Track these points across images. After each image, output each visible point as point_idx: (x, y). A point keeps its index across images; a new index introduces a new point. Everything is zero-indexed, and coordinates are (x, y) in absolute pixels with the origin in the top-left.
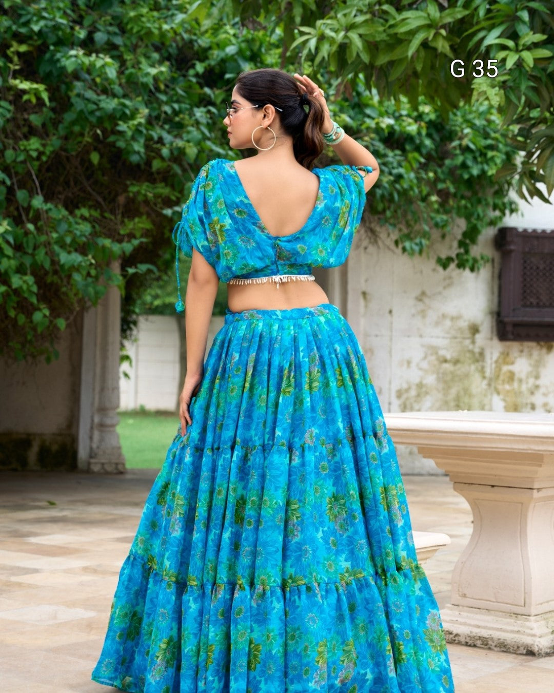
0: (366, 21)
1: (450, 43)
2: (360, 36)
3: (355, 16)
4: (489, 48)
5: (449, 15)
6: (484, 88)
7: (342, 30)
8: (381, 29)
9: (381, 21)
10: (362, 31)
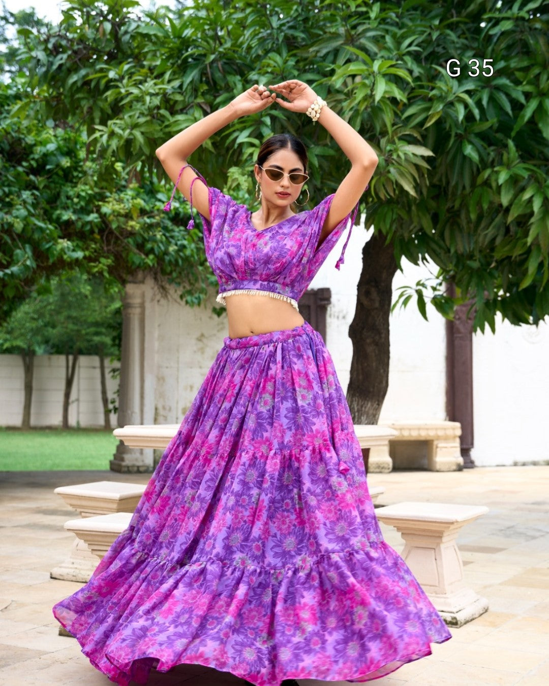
0: (147, 122)
2: (142, 133)
3: (138, 117)
4: (241, 145)
6: (236, 176)
7: (128, 128)
8: (158, 128)
9: (159, 122)
10: (143, 129)
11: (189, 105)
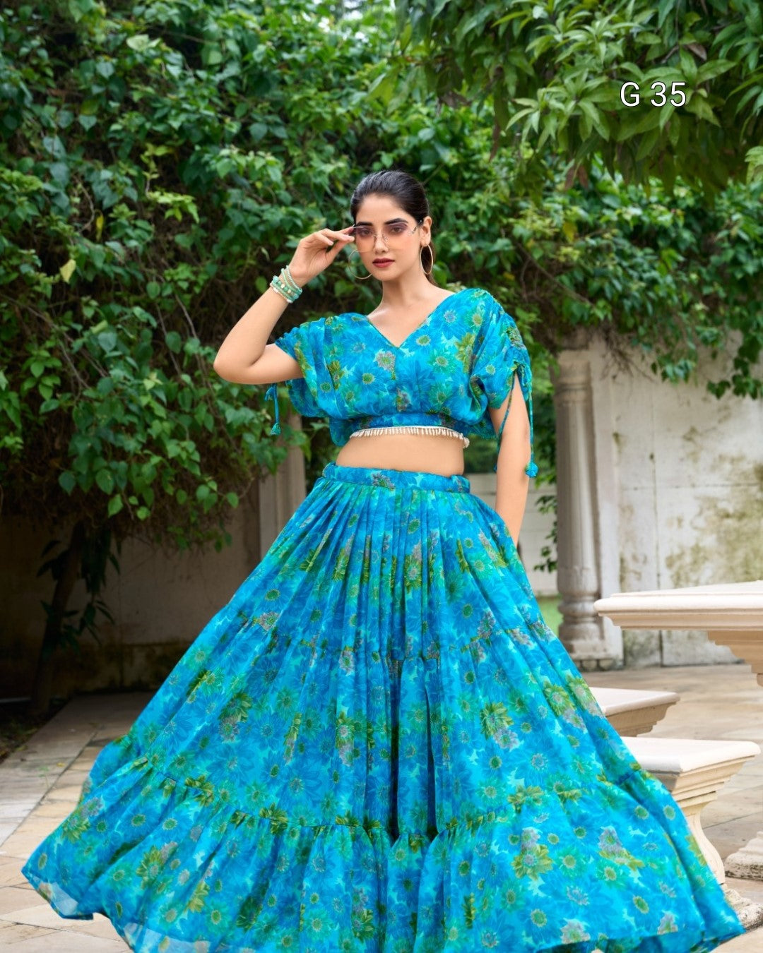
0: (601, 86)
1: (713, 106)
2: (596, 105)
3: (587, 80)
5: (708, 69)
7: (572, 99)
10: (597, 99)
11: (670, 50)
